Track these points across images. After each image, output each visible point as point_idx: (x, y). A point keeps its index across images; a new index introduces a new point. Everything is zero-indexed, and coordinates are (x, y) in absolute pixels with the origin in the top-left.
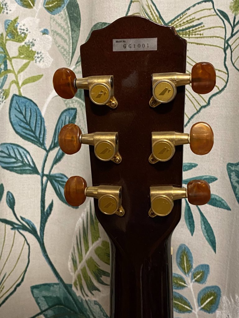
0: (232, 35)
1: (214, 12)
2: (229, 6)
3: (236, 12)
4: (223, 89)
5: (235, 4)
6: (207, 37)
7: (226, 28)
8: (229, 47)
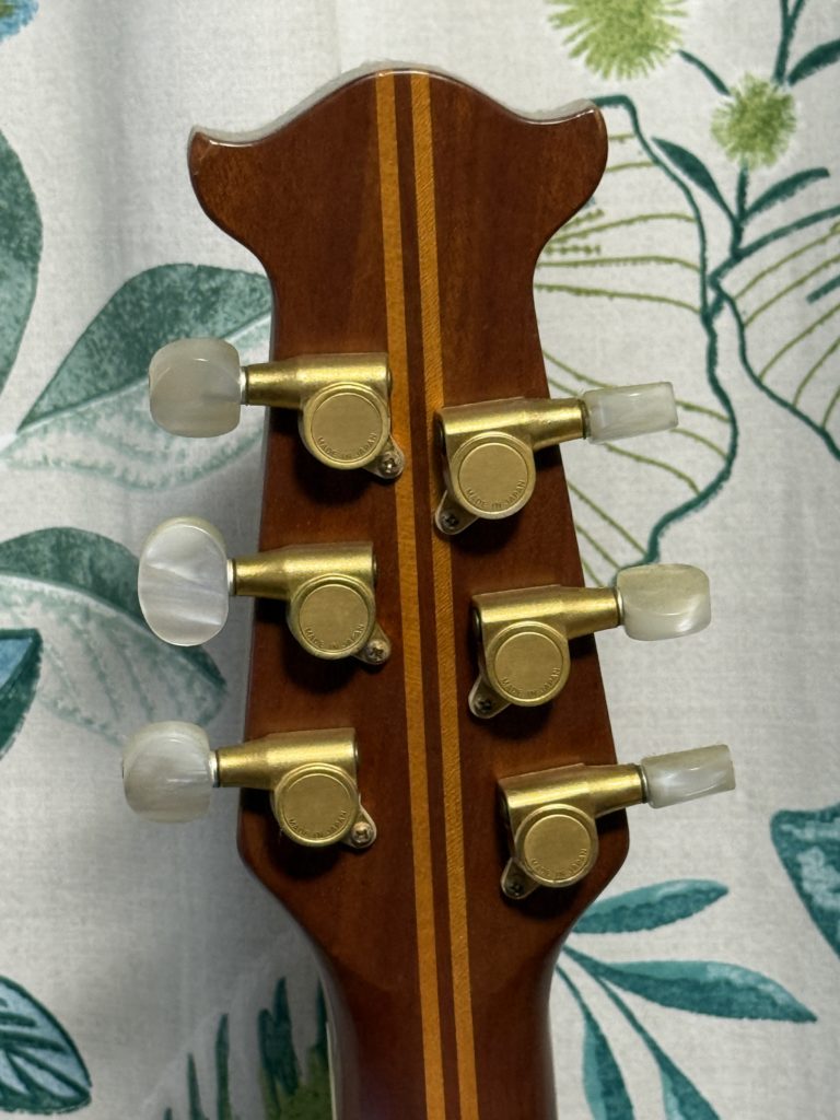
0: (737, 255)
1: (640, 153)
2: (709, 127)
3: (748, 155)
4: (714, 488)
5: (739, 121)
6: (617, 261)
7: (705, 220)
8: (726, 307)
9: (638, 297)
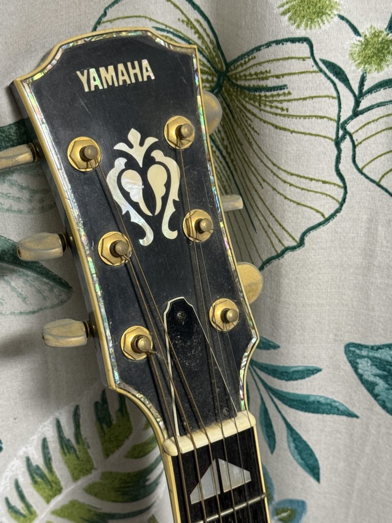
0: (356, 114)
1: (313, 66)
2: (349, 52)
3: (367, 66)
4: (333, 216)
5: (364, 49)
6: (296, 116)
7: (342, 97)
8: (348, 137)
9: (305, 134)
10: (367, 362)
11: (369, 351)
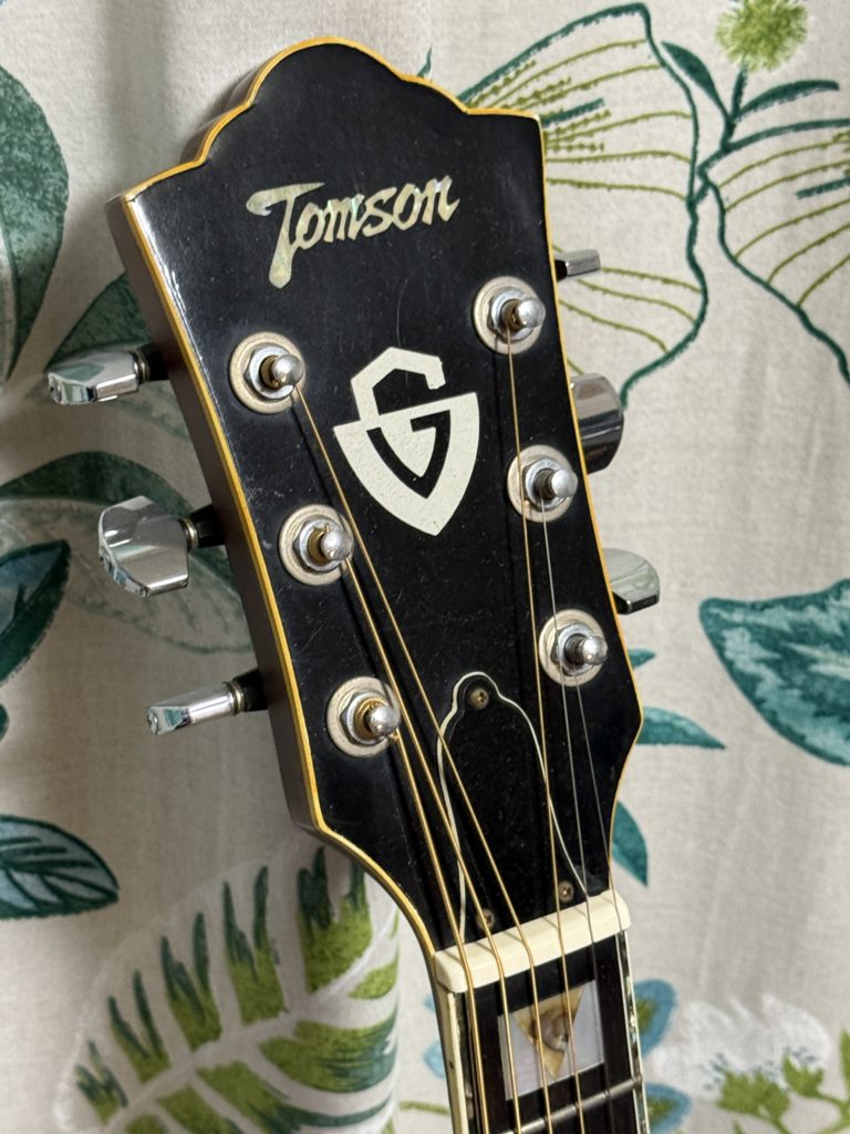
0: (727, 148)
2: (714, 31)
3: (748, 58)
4: (680, 347)
5: (744, 26)
6: (618, 157)
7: (700, 117)
8: (711, 194)
9: (632, 188)
10: (743, 635)
11: (746, 614)
